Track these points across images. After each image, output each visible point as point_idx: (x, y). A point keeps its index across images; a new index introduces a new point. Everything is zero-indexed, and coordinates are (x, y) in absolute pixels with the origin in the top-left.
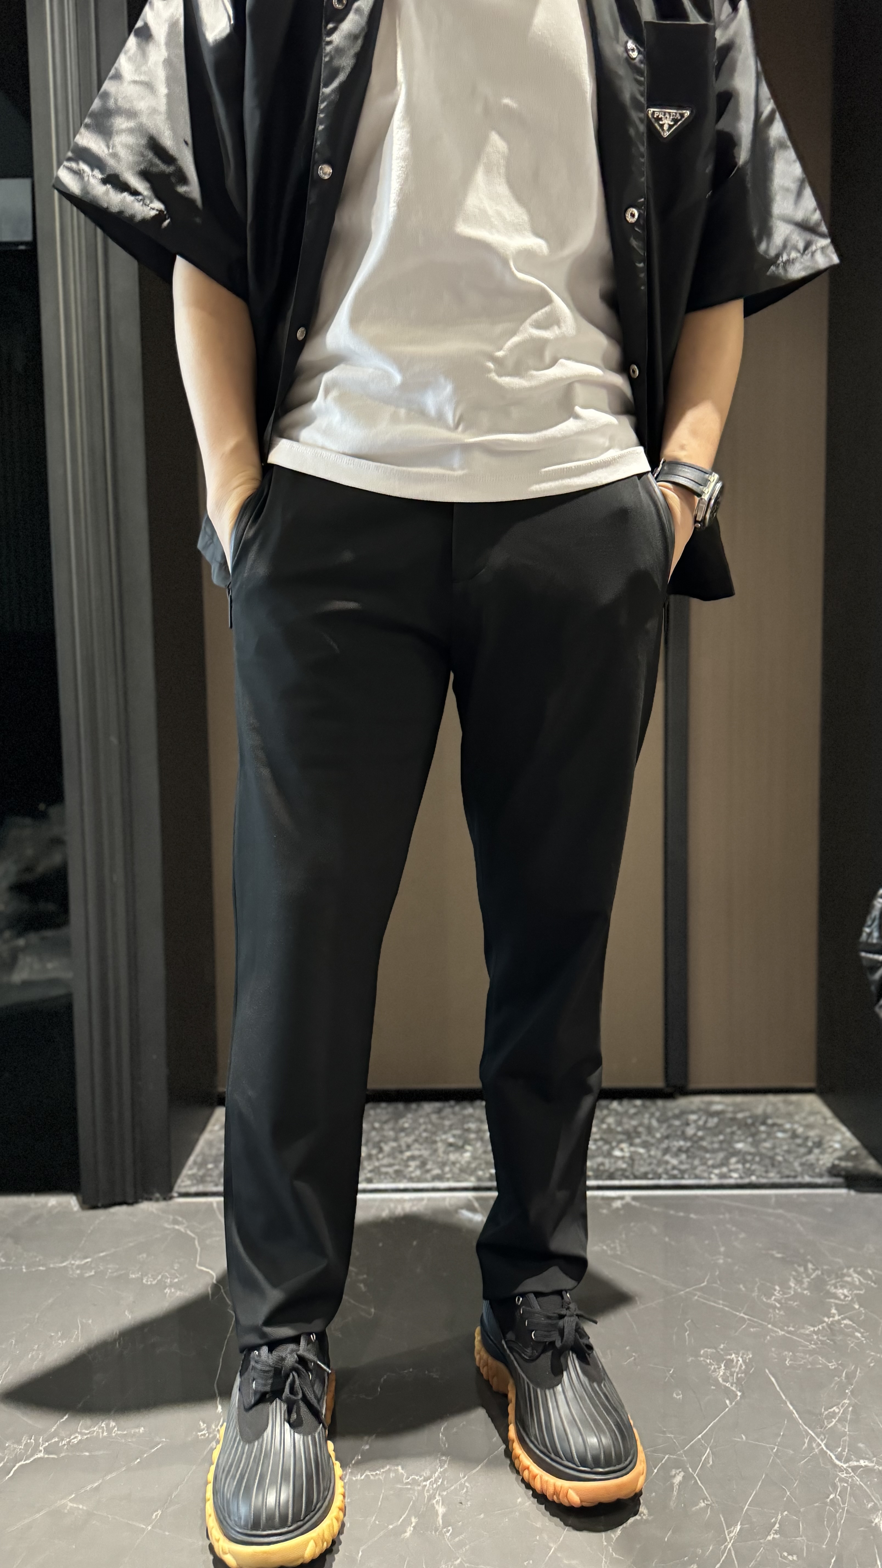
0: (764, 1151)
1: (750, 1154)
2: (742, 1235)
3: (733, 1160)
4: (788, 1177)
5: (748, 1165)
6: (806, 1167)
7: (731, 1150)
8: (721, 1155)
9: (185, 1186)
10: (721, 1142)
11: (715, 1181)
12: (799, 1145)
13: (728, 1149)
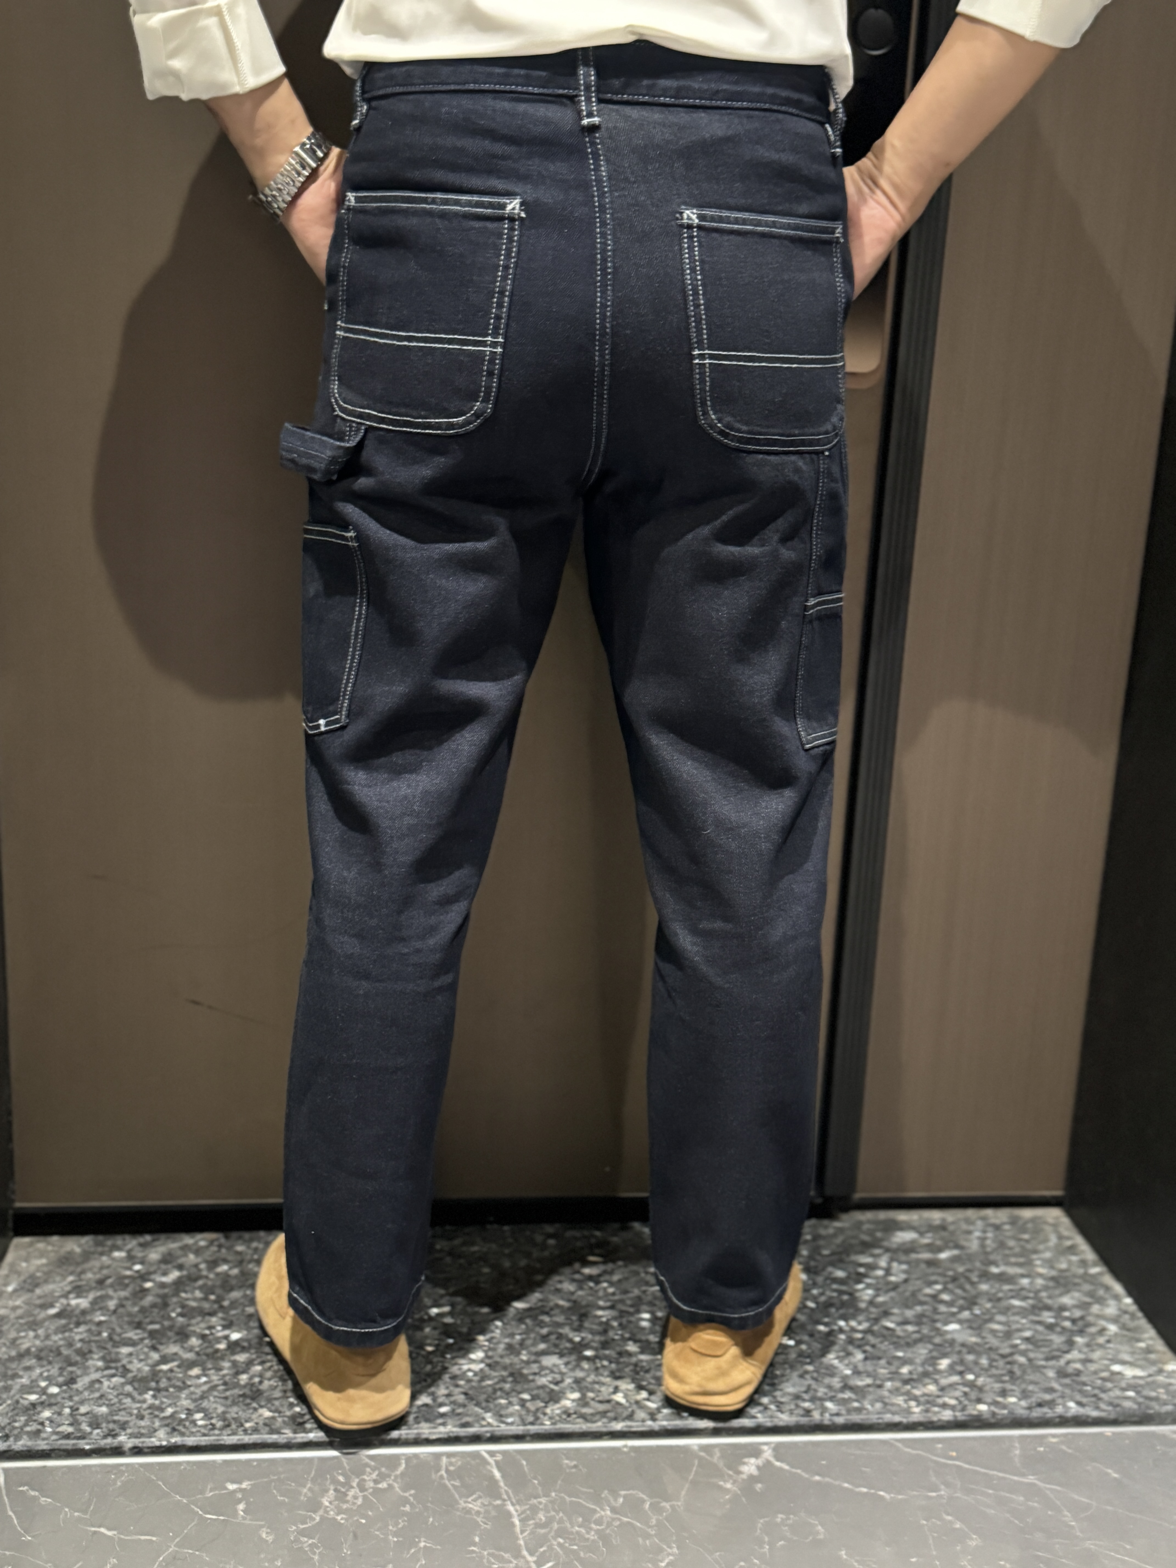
0: (994, 1342)
1: (971, 1349)
2: (974, 1542)
3: (944, 1363)
4: (1040, 1405)
5: (971, 1377)
6: (1067, 1381)
7: (937, 1340)
8: (923, 1351)
10: (919, 1320)
11: (917, 1412)
12: (1050, 1327)
13: (932, 1337)
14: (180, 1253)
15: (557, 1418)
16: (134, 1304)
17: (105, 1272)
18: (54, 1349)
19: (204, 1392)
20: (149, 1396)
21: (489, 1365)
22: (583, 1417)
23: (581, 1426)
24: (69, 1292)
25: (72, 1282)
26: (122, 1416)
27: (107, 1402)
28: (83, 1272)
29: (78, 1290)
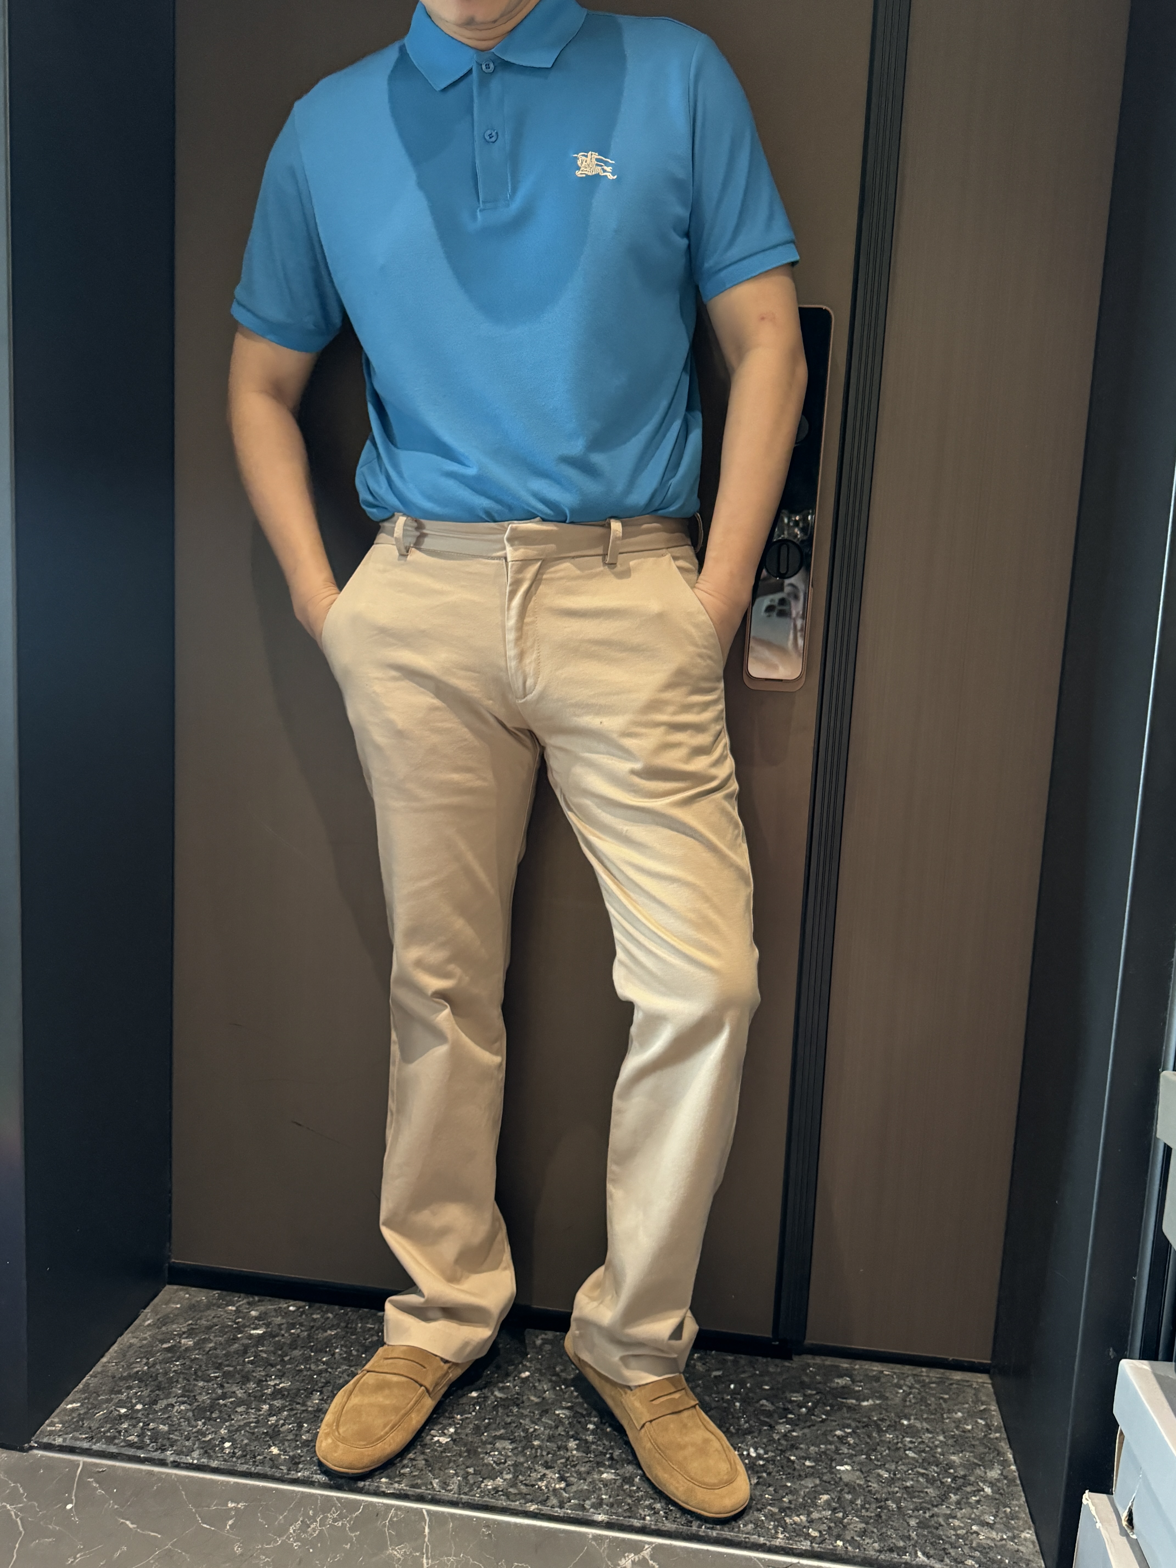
0: (874, 1486)
1: (853, 1489)
3: (823, 1499)
5: (841, 1514)
6: (925, 1532)
7: (827, 1477)
8: (810, 1485)
9: (51, 1433)
10: (819, 1457)
11: (781, 1538)
12: (931, 1481)
13: (823, 1474)
14: (273, 1314)
15: (487, 1493)
16: (224, 1349)
17: (215, 1320)
18: (154, 1375)
19: (240, 1426)
20: (200, 1423)
21: (454, 1440)
22: (507, 1495)
23: (503, 1502)
24: (184, 1333)
25: (189, 1325)
26: (176, 1435)
27: (170, 1423)
28: (200, 1319)
29: (190, 1333)
